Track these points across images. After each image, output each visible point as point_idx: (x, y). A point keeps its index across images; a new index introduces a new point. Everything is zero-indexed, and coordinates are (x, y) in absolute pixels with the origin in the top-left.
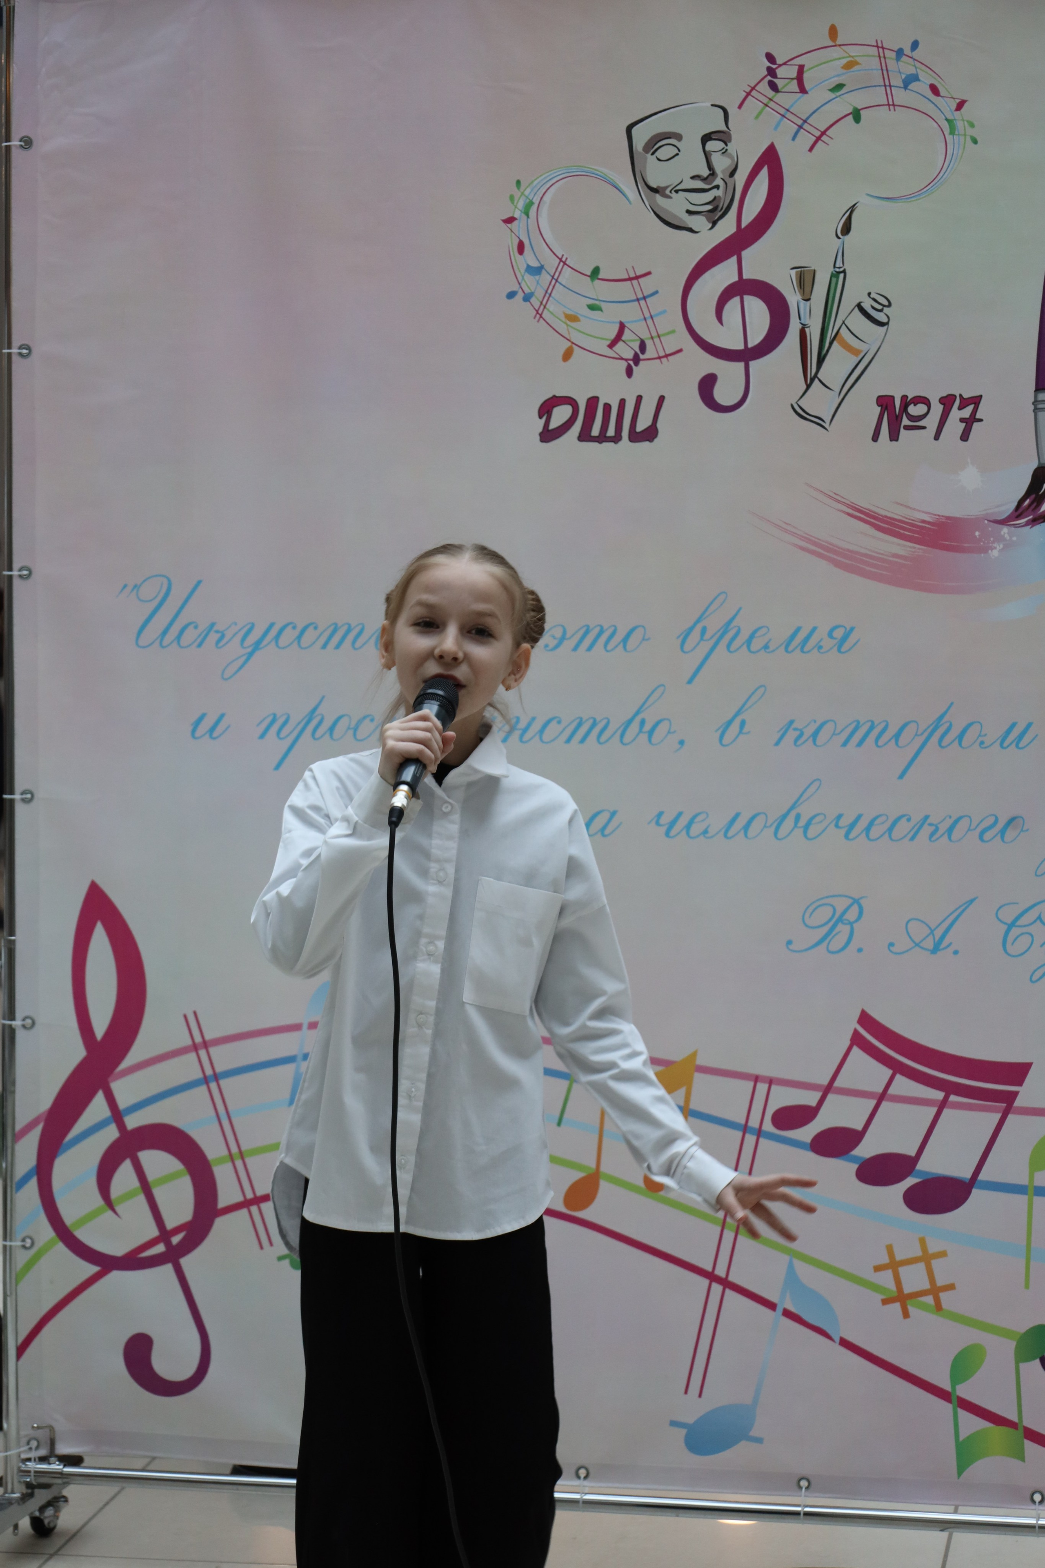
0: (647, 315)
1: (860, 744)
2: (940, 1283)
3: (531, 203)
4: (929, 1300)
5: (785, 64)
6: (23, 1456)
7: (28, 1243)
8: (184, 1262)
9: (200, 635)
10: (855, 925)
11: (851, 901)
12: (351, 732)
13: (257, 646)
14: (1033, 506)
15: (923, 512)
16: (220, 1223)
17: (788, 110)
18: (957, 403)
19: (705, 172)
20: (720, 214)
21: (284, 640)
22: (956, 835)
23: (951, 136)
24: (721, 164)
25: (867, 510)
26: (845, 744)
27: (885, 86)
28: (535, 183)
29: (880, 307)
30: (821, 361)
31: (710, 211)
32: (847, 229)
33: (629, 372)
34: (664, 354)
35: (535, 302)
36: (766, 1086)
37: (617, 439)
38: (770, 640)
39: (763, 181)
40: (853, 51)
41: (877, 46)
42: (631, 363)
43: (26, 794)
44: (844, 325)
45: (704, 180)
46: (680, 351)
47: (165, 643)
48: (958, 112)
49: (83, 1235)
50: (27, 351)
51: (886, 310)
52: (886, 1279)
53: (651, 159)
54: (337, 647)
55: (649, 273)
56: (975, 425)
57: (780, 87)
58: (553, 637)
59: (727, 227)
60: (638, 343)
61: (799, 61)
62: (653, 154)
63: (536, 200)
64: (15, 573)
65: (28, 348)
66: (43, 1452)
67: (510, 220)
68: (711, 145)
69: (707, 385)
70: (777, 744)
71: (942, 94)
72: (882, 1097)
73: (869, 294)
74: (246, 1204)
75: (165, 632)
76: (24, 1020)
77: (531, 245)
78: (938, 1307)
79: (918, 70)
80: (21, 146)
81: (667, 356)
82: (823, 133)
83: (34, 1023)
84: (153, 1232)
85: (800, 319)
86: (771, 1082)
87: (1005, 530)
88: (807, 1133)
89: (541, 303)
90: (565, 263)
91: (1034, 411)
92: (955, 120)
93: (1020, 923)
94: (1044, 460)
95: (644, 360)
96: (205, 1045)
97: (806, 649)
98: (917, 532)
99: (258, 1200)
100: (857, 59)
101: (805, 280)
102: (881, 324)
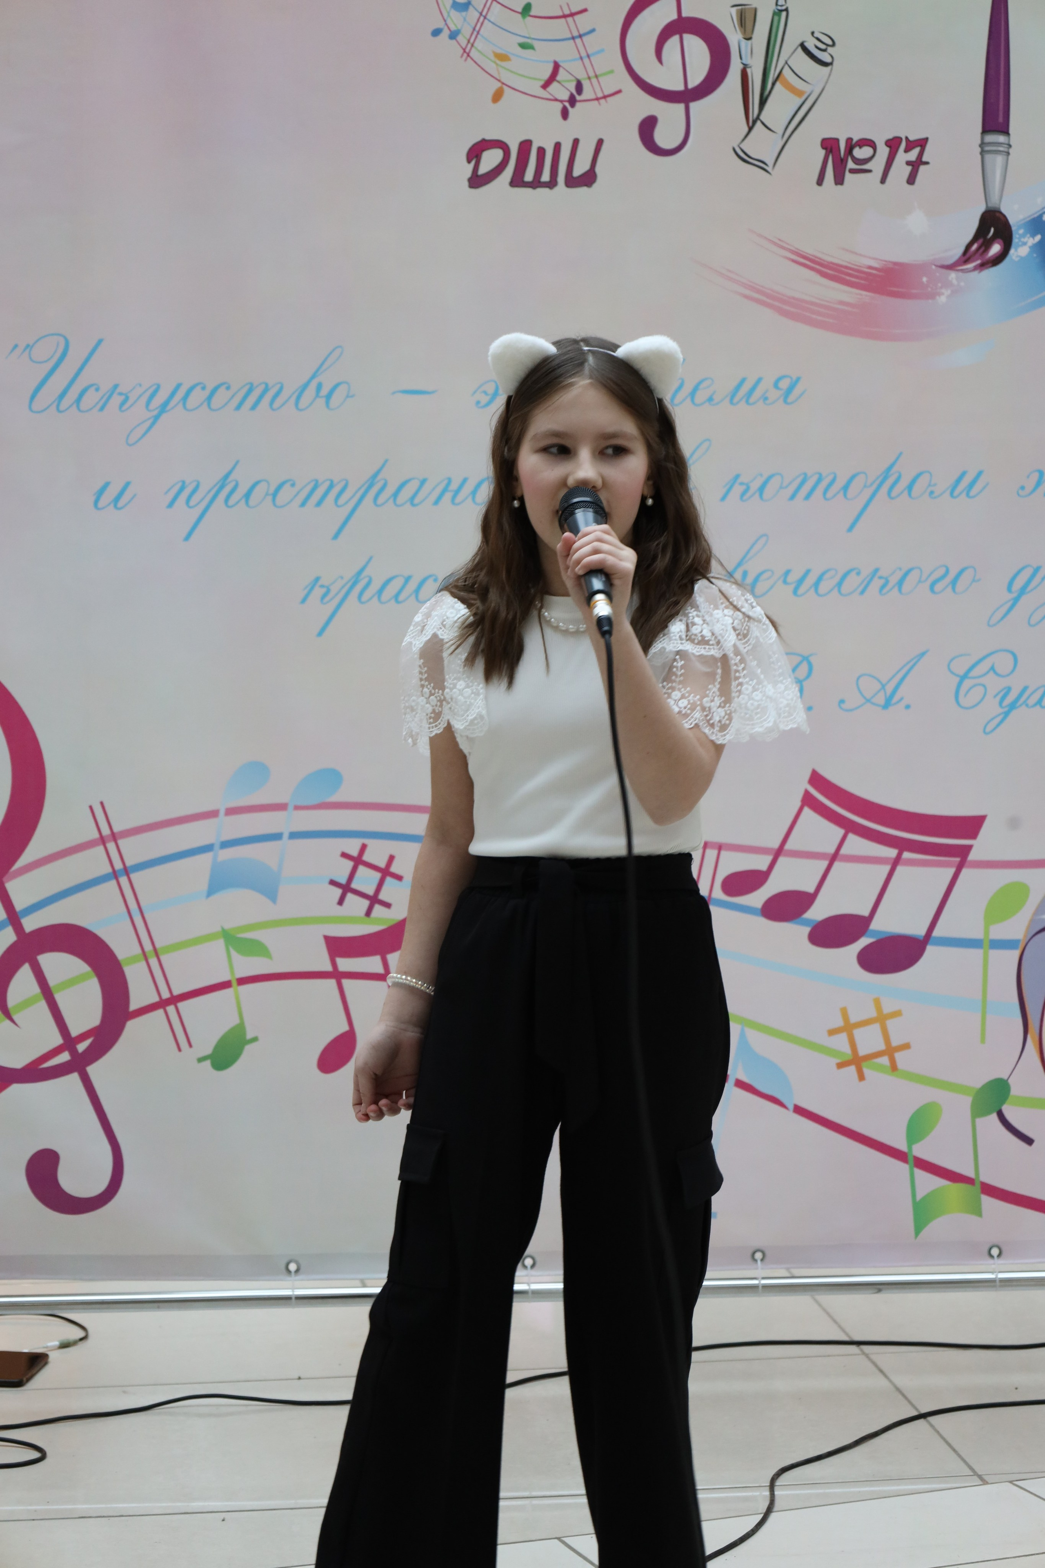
0: (584, 54)
1: (808, 497)
2: (895, 1043)
4: (885, 1060)
8: (93, 1070)
9: (102, 398)
10: (804, 683)
11: (800, 658)
12: (270, 498)
13: (163, 408)
14: (981, 250)
15: (870, 258)
16: (131, 1026)
18: (903, 145)
21: (192, 402)
22: (906, 587)
25: (813, 256)
26: (792, 497)
29: (823, 47)
30: (763, 102)
33: (565, 114)
34: (602, 95)
35: (462, 40)
36: (715, 852)
37: (552, 184)
38: (714, 392)
42: (567, 104)
44: (786, 66)
46: (619, 92)
47: (62, 407)
51: (830, 49)
52: (841, 1043)
54: (253, 408)
55: (585, 10)
56: (922, 168)
58: (485, 393)
60: (574, 84)
69: (647, 127)
70: (724, 499)
72: (834, 858)
73: (813, 33)
74: (162, 1004)
75: (62, 396)
78: (894, 1067)
81: (605, 97)
84: (57, 1040)
85: (741, 58)
86: (720, 847)
87: (953, 275)
88: (758, 898)
89: (469, 41)
91: (981, 153)
93: (972, 674)
94: (994, 202)
95: (580, 101)
96: (114, 837)
97: (751, 400)
98: (861, 278)
99: (175, 1000)
101: (746, 18)
102: (826, 64)
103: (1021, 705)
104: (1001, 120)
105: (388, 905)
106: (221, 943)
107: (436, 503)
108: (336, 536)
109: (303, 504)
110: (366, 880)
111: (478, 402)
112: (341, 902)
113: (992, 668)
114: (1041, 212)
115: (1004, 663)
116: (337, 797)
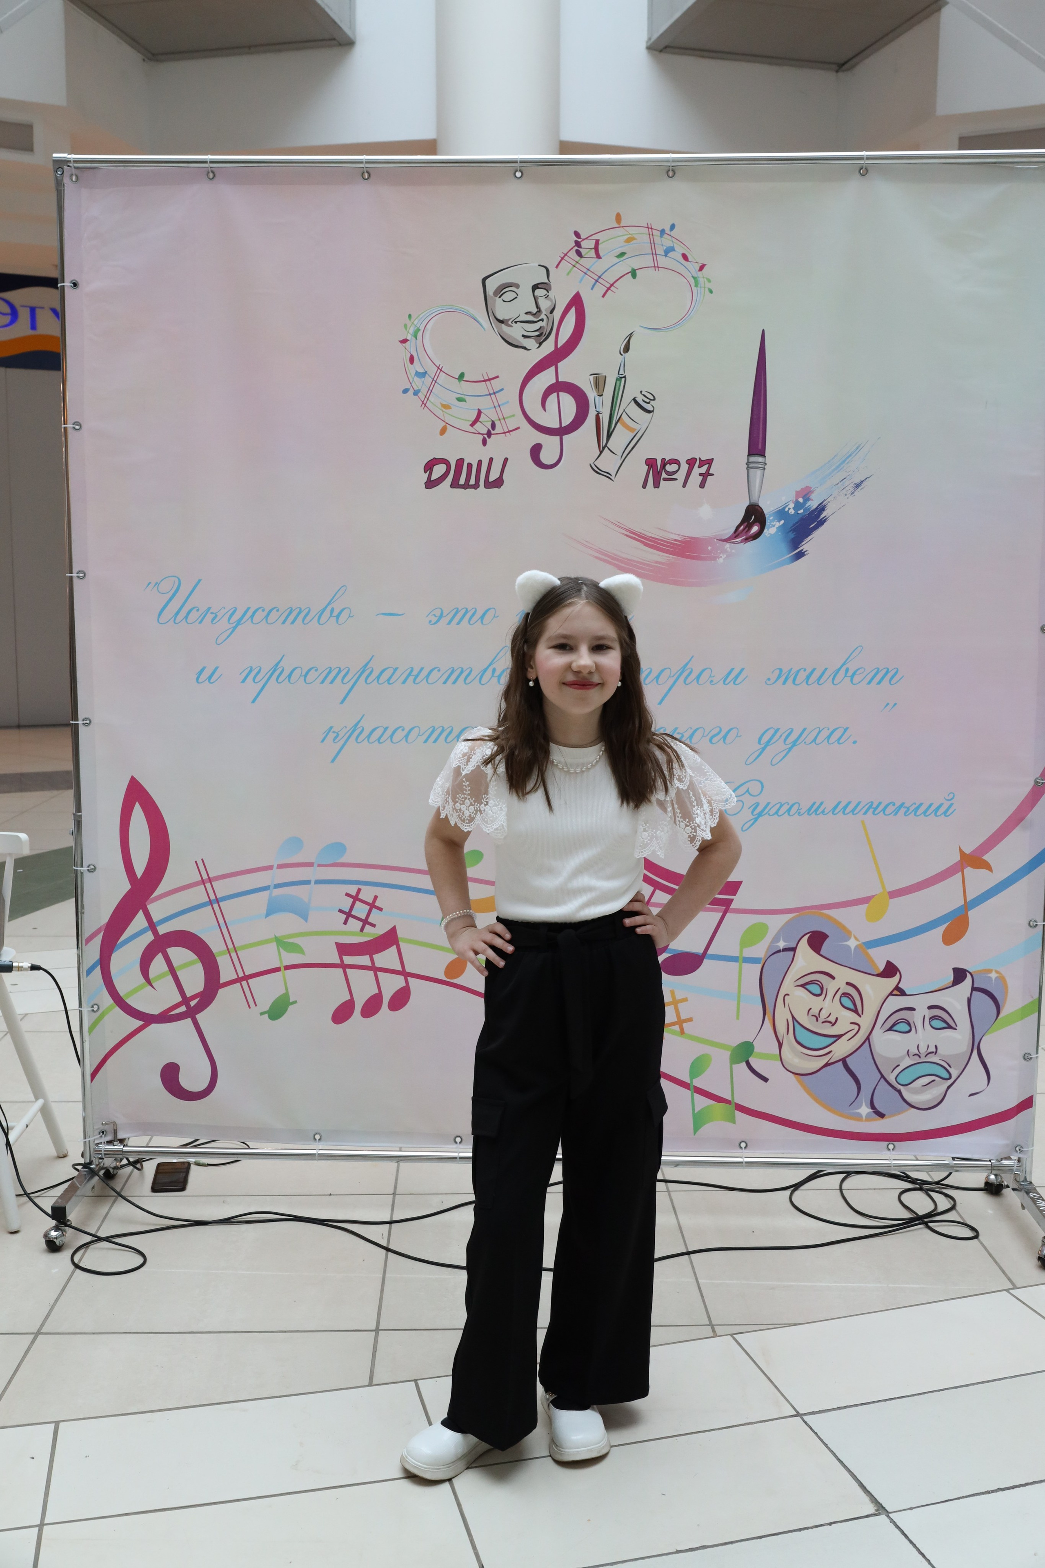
0: (496, 404)
2: (683, 1017)
3: (419, 330)
4: (676, 1028)
5: (586, 239)
6: (96, 1142)
7: (96, 1008)
8: (198, 1017)
9: (201, 615)
12: (302, 678)
13: (239, 622)
14: (746, 530)
15: (675, 534)
16: (222, 992)
17: (588, 270)
18: (698, 463)
19: (535, 310)
21: (256, 618)
23: (696, 288)
24: (545, 305)
25: (639, 532)
27: (653, 254)
28: (421, 316)
29: (648, 401)
30: (609, 436)
31: (538, 336)
32: (627, 349)
33: (484, 442)
34: (507, 431)
35: (421, 396)
37: (476, 486)
39: (572, 316)
40: (632, 231)
41: (648, 227)
42: (486, 436)
43: (86, 720)
44: (624, 412)
45: (534, 315)
46: (518, 428)
47: (177, 621)
48: (700, 272)
49: (132, 1002)
50: (78, 426)
51: (652, 402)
53: (499, 301)
54: (293, 623)
55: (497, 377)
56: (710, 478)
57: (583, 254)
58: (435, 615)
59: (548, 347)
60: (490, 423)
61: (596, 237)
62: (500, 297)
63: (422, 328)
64: (74, 575)
65: (80, 425)
66: (109, 1138)
67: (404, 341)
68: (538, 292)
69: (536, 451)
71: (690, 260)
73: (641, 392)
74: (238, 980)
75: (177, 614)
76: (89, 866)
77: (419, 358)
78: (682, 1032)
79: (674, 244)
80: (71, 286)
81: (509, 432)
82: (612, 285)
83: (95, 868)
84: (178, 999)
85: (596, 408)
87: (728, 546)
89: (426, 397)
90: (441, 370)
91: (747, 469)
92: (698, 277)
94: (754, 500)
95: (494, 434)
96: (210, 880)
98: (671, 547)
99: (247, 978)
100: (635, 236)
101: (599, 382)
102: (649, 412)
103: (765, 814)
104: (760, 447)
105: (374, 925)
106: (274, 945)
107: (404, 682)
108: (342, 702)
109: (322, 682)
110: (360, 910)
111: (430, 621)
112: (345, 923)
113: (748, 791)
114: (784, 506)
115: (755, 788)
116: (343, 860)
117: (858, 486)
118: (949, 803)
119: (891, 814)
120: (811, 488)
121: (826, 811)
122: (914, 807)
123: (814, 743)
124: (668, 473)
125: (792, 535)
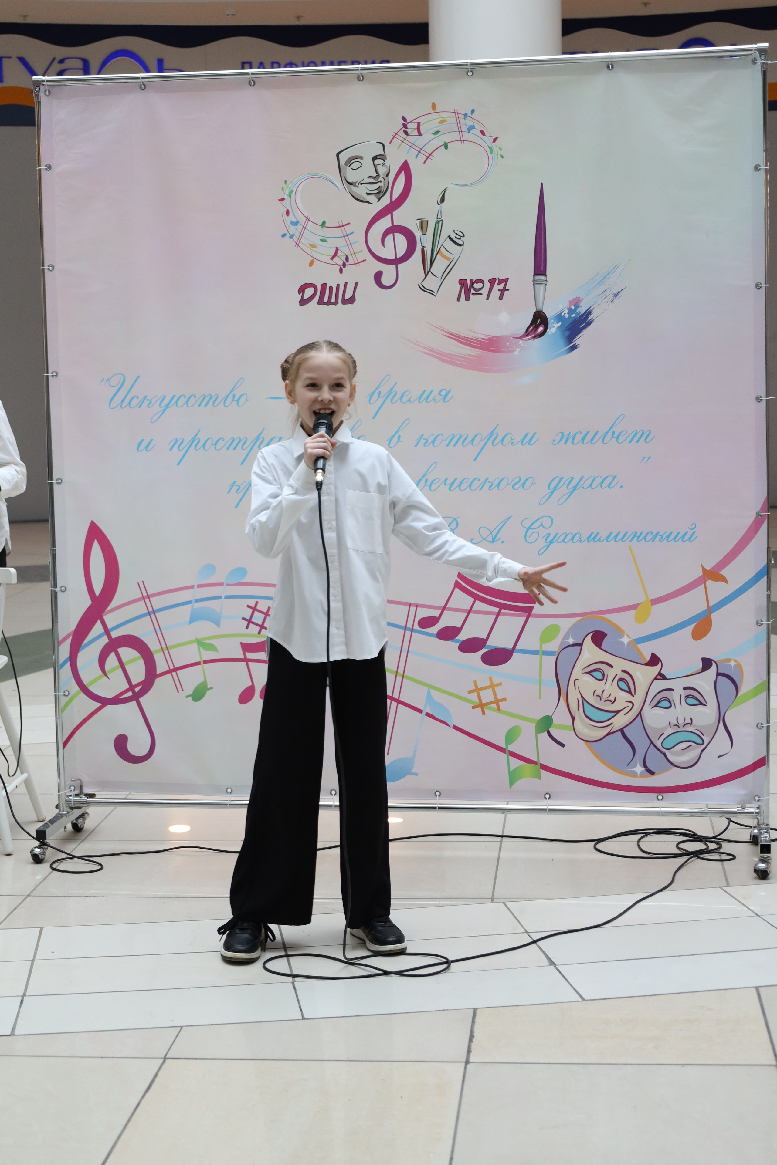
0: (349, 244)
1: (455, 445)
2: (499, 698)
3: (292, 191)
4: (494, 706)
5: (411, 122)
6: (68, 794)
7: (67, 693)
8: (141, 700)
9: (140, 402)
11: (453, 519)
12: (213, 446)
13: (167, 406)
15: (482, 334)
16: (158, 681)
17: (413, 144)
18: (497, 281)
19: (375, 175)
20: (382, 194)
21: (180, 403)
22: (501, 487)
23: (491, 155)
24: (382, 170)
25: (456, 334)
26: (448, 445)
27: (459, 131)
28: (294, 181)
29: (459, 237)
30: (432, 263)
32: (442, 200)
33: (341, 271)
34: (357, 262)
35: (295, 238)
36: (415, 608)
37: (336, 303)
38: (411, 397)
39: (402, 177)
40: (444, 115)
41: (455, 113)
42: (342, 267)
43: (59, 480)
44: (442, 246)
45: (374, 178)
46: (365, 260)
47: (123, 406)
48: (494, 143)
49: (93, 689)
50: (52, 267)
51: (462, 238)
52: (474, 697)
53: (349, 169)
54: (206, 406)
55: (349, 224)
56: (506, 292)
57: (409, 133)
59: (386, 201)
60: (345, 257)
61: (418, 120)
62: (349, 166)
63: (294, 190)
64: (50, 374)
65: (53, 267)
66: (77, 792)
67: (282, 200)
68: (377, 162)
69: (378, 276)
70: (416, 446)
71: (486, 135)
72: (469, 611)
73: (454, 231)
74: (170, 671)
75: (123, 401)
76: (61, 588)
77: (292, 211)
78: (499, 709)
79: (475, 124)
80: (46, 169)
81: (358, 263)
82: (430, 155)
83: (66, 589)
84: (127, 686)
85: (421, 244)
86: (417, 606)
87: (521, 342)
88: (435, 629)
89: (298, 239)
90: (309, 220)
91: (533, 285)
92: (493, 147)
93: (532, 527)
94: (539, 308)
95: (347, 265)
96: (148, 597)
97: (428, 401)
98: (480, 344)
99: (176, 669)
100: (445, 119)
101: (423, 225)
102: (460, 245)
103: (554, 542)
104: (542, 269)
106: (195, 645)
108: (242, 463)
109: (228, 449)
110: (258, 618)
112: (247, 627)
113: (542, 525)
114: (561, 312)
115: (547, 522)
116: (244, 581)
117: (616, 295)
118: (693, 531)
119: (650, 540)
120: (580, 298)
121: (602, 539)
122: (667, 534)
123: (590, 487)
124: (475, 289)
125: (567, 333)
